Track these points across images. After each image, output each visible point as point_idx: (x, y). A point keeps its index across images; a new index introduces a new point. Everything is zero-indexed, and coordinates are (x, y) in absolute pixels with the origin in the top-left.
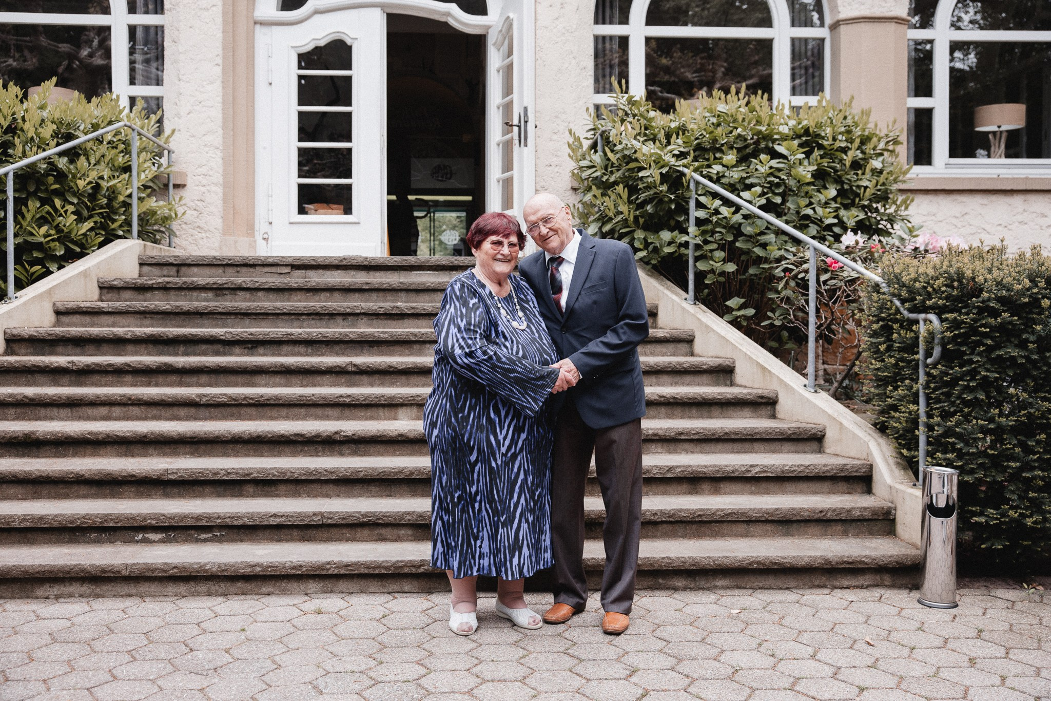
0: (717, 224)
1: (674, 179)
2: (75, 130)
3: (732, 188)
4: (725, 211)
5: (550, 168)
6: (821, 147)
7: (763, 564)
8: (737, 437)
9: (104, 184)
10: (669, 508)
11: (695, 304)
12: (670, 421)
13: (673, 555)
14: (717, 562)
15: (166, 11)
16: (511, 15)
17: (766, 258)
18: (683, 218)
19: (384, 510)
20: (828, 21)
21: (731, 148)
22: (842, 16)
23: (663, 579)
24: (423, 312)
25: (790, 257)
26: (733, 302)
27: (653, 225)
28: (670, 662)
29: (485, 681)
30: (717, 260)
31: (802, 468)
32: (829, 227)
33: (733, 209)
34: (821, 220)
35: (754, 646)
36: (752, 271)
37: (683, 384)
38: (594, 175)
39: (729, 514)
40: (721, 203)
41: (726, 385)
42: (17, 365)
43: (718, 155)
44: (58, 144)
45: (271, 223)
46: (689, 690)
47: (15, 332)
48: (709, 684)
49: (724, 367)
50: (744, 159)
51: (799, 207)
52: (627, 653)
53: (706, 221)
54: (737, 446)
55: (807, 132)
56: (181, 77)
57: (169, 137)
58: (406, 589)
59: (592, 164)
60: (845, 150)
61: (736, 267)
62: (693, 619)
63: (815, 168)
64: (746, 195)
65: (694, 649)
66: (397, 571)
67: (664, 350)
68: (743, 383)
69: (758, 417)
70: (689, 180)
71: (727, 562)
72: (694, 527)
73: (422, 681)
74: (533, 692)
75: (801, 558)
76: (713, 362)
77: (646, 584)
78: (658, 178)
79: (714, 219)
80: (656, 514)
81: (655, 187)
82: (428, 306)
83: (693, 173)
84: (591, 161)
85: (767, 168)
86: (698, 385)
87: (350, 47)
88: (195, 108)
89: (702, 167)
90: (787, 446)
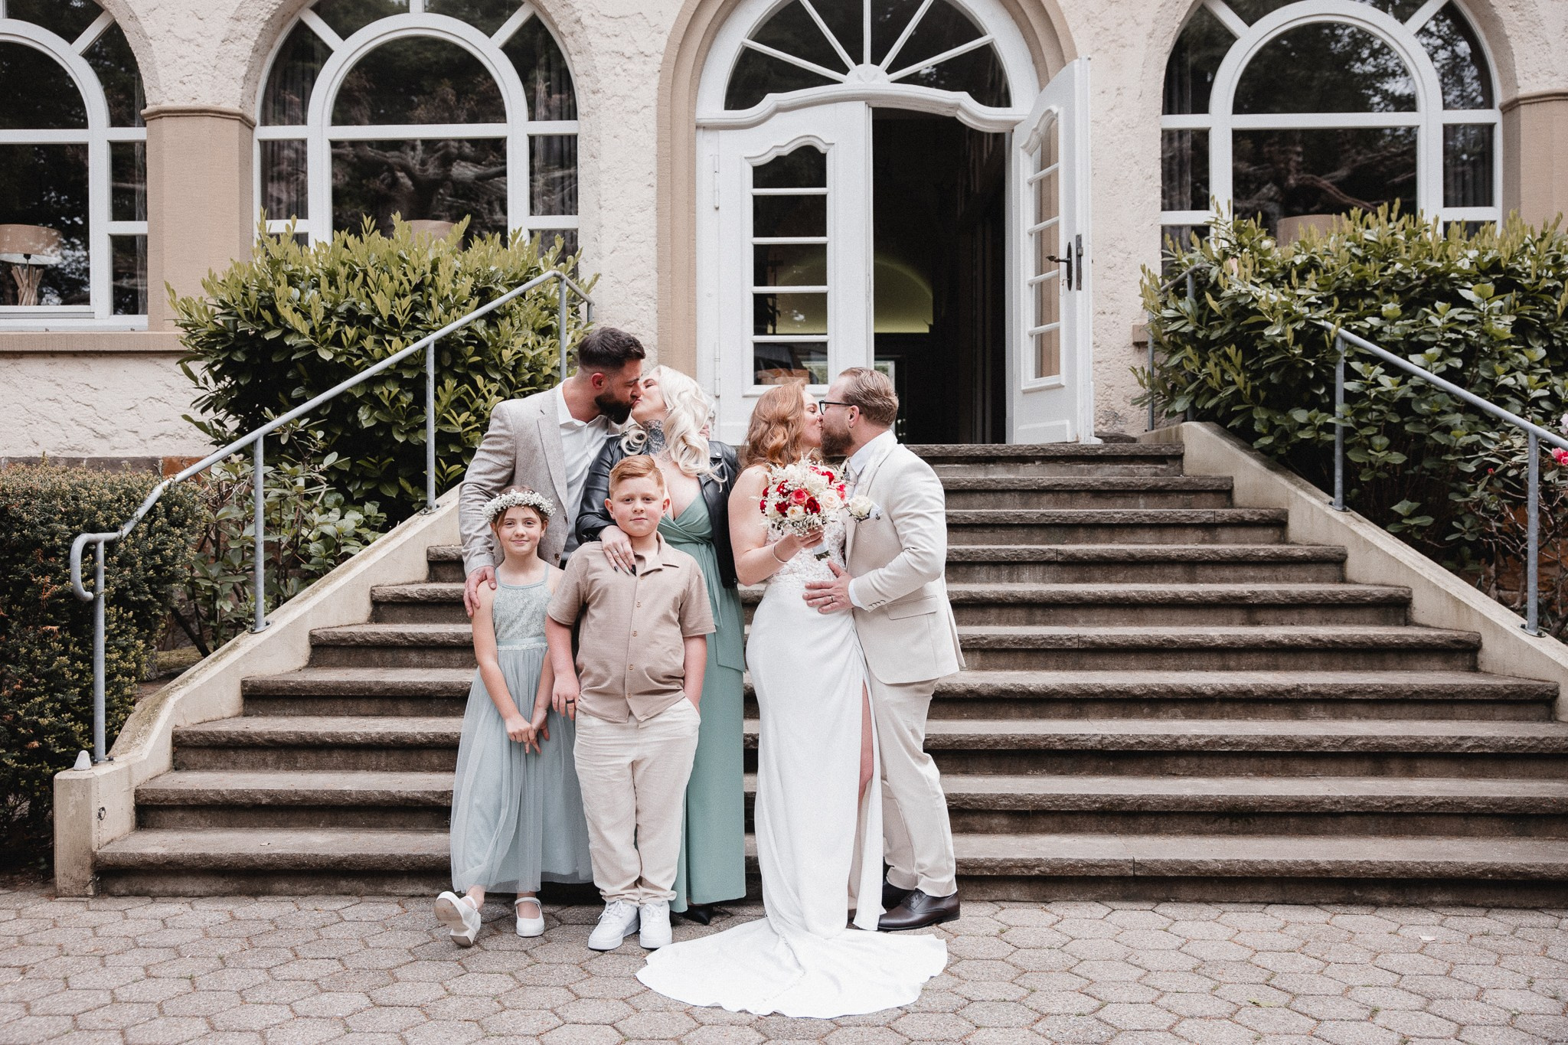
0: (1377, 400)
1: (1312, 338)
2: (496, 283)
3: (1392, 347)
4: (1387, 382)
5: (1103, 317)
6: (1521, 288)
7: (1502, 874)
8: (1430, 697)
9: (530, 354)
10: (1356, 794)
11: (1344, 510)
12: (1328, 673)
13: (1374, 859)
14: (1435, 869)
15: (579, 116)
16: (1055, 109)
17: (1449, 446)
18: (1323, 391)
19: (972, 792)
20: (1499, 98)
21: (1388, 291)
22: (1522, 92)
23: (1360, 892)
24: (963, 522)
25: (1492, 447)
26: (1401, 507)
27: (1281, 399)
28: (1416, 1002)
29: (1181, 1018)
30: (1378, 448)
31: (1534, 742)
32: (1535, 402)
33: (1398, 379)
34: (1524, 390)
35: (1523, 984)
36: (1427, 464)
37: (1338, 623)
38: (1183, 330)
39: (1440, 804)
40: (1383, 370)
41: (1398, 624)
42: (453, 595)
43: (1368, 301)
44: (479, 306)
45: (718, 397)
46: (1461, 1038)
47: (441, 551)
48: (1485, 1030)
49: (1396, 598)
50: (1410, 307)
51: (1495, 375)
52: (1353, 987)
53: (1362, 396)
54: (1428, 709)
55: (1495, 266)
56: (602, 203)
57: (592, 285)
58: (1014, 896)
59: (1179, 314)
60: (1554, 291)
61: (1405, 458)
62: (1420, 946)
63: (1514, 318)
64: (1417, 359)
65: (1442, 985)
66: (1003, 873)
67: (1303, 575)
68: (1424, 622)
69: (1451, 669)
70: (1335, 339)
71: (1449, 870)
72: (1390, 821)
73: (1100, 1014)
74: (1252, 1034)
75: (1556, 867)
76: (1378, 592)
77: (1335, 896)
78: (1290, 337)
79: (1373, 393)
80: (1338, 802)
81: (1288, 351)
82: (970, 514)
83: (1342, 331)
84: (1176, 310)
85: (1445, 321)
86: (1358, 623)
87: (824, 156)
88: (621, 244)
89: (1348, 319)
90: (1501, 711)
